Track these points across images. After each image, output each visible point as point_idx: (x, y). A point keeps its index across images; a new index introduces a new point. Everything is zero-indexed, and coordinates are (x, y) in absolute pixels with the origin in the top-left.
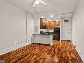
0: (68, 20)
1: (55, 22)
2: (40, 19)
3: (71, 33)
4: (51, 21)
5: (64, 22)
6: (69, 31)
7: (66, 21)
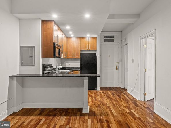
0: (113, 37)
1: (83, 38)
2: (43, 21)
3: (120, 68)
4: (72, 36)
5: (105, 41)
6: (115, 65)
7: (109, 39)
